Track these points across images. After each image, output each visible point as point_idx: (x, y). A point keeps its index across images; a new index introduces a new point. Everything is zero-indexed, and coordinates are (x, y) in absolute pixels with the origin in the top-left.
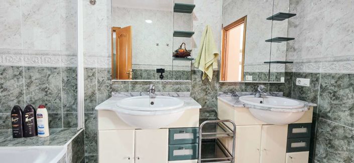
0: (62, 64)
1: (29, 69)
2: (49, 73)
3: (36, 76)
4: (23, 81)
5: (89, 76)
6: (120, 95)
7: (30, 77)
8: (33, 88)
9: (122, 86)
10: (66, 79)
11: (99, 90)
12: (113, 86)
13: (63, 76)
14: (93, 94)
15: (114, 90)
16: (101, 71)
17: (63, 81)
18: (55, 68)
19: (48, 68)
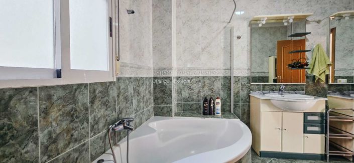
0: (221, 74)
1: (204, 77)
2: (214, 80)
3: (207, 81)
4: (201, 84)
5: (236, 81)
6: (256, 93)
7: (204, 83)
8: (206, 88)
9: (256, 87)
10: (223, 84)
11: (242, 89)
12: (250, 87)
13: (222, 81)
14: (238, 92)
15: (251, 90)
16: (243, 78)
17: (222, 85)
18: (218, 77)
19: (213, 77)
